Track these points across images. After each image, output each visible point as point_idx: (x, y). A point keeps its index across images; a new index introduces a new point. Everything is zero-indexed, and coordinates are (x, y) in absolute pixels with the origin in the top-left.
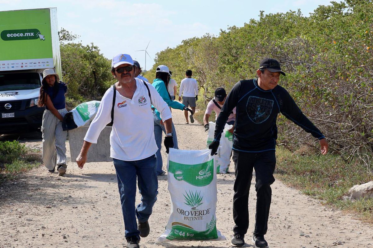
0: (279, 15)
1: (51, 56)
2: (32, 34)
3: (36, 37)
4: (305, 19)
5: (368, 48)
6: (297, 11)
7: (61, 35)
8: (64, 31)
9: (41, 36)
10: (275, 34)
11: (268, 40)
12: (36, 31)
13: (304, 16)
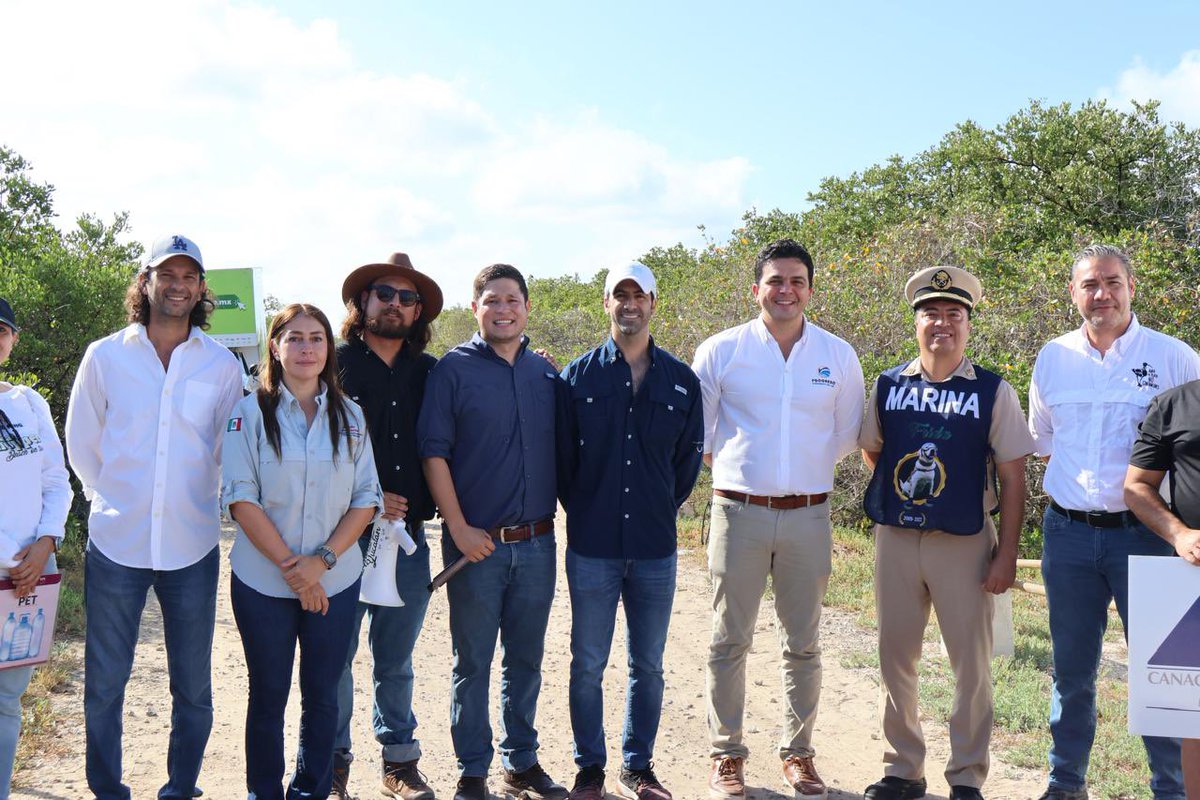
0: (552, 281)
1: (254, 330)
2: (229, 302)
3: (234, 306)
4: (585, 286)
5: (667, 324)
6: (574, 276)
7: (268, 303)
8: (271, 298)
9: (241, 305)
10: (546, 306)
11: (538, 313)
12: (234, 298)
13: (583, 282)
